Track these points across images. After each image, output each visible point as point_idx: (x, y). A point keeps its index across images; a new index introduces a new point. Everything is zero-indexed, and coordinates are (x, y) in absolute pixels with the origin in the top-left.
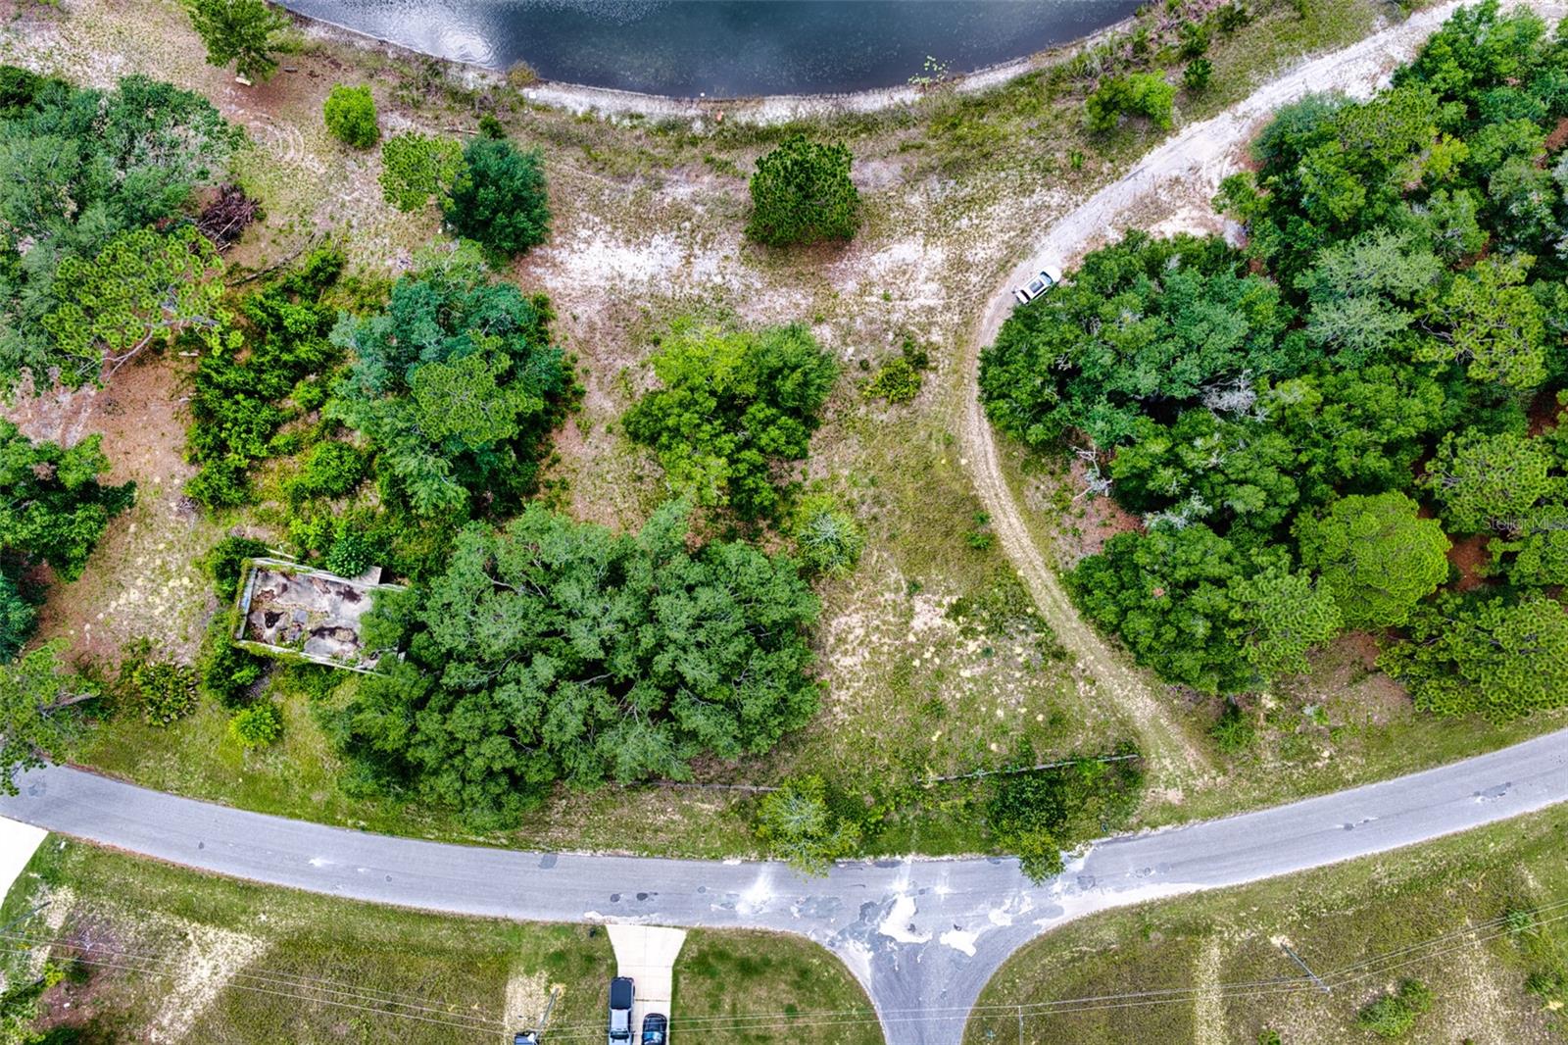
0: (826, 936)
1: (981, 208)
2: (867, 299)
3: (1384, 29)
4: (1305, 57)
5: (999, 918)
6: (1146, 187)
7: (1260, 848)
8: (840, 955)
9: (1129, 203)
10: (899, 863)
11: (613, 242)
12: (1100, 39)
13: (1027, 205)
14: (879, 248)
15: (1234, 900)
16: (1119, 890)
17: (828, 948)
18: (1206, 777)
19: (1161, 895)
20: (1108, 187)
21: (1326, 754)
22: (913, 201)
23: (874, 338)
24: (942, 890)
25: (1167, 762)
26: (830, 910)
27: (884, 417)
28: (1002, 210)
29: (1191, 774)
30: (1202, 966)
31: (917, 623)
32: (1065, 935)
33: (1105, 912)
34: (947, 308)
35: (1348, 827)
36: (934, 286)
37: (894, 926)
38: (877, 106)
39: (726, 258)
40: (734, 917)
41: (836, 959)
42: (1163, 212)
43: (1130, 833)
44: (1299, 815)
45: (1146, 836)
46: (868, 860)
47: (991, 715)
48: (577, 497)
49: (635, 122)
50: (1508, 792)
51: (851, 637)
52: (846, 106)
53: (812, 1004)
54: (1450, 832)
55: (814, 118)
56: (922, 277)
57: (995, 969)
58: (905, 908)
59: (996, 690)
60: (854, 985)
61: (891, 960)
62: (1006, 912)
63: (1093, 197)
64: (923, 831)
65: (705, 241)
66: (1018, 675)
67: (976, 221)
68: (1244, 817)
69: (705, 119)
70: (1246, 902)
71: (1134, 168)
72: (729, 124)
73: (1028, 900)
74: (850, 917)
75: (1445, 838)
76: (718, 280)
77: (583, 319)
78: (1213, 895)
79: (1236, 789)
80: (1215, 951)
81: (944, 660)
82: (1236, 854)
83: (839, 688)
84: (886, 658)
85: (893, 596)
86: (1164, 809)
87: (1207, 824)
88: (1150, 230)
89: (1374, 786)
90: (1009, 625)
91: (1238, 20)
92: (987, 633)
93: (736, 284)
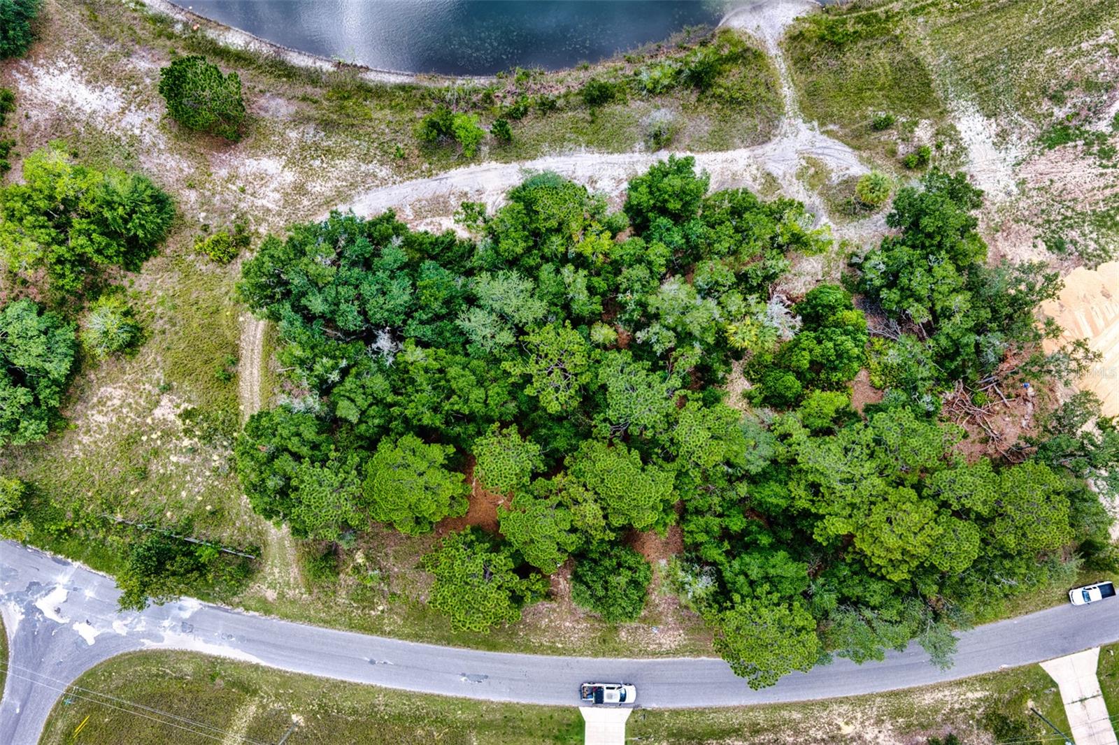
1: (333, 158)
2: (230, 186)
3: (640, 152)
4: (583, 149)
5: (119, 627)
6: (444, 190)
7: (310, 652)
9: (429, 196)
10: (69, 564)
11: (79, 78)
13: (362, 169)
14: (254, 156)
15: (278, 679)
16: (206, 642)
18: (297, 591)
19: (232, 657)
20: (420, 180)
21: (381, 608)
22: (291, 135)
23: (223, 214)
24: (89, 593)
25: (276, 570)
26: (8, 577)
27: (204, 268)
28: (345, 165)
29: (288, 584)
30: (240, 714)
31: (158, 413)
32: (158, 657)
33: (191, 652)
34: (279, 214)
35: (372, 662)
36: (277, 196)
37: (47, 605)
38: (303, 64)
39: (150, 120)
42: (445, 211)
43: (230, 607)
44: (344, 640)
45: (239, 613)
46: (49, 554)
47: (177, 493)
49: (138, 7)
50: (484, 682)
51: (109, 403)
52: (282, 55)
54: (436, 692)
55: (257, 55)
56: (272, 187)
57: (103, 660)
58: (59, 595)
59: (188, 478)
61: (35, 626)
62: (125, 625)
63: (408, 182)
64: (95, 553)
67: (325, 165)
68: (308, 627)
69: (186, 25)
70: (286, 682)
71: (442, 175)
72: (199, 34)
73: (144, 623)
74: (19, 587)
75: (432, 695)
76: (137, 132)
77: (33, 120)
78: (266, 671)
79: (312, 606)
80: (253, 708)
81: (163, 444)
82: (292, 649)
83: (85, 434)
84: (126, 426)
85: (151, 388)
86: (259, 601)
87: (283, 622)
88: (434, 219)
89: (400, 642)
90: (218, 438)
91: (548, 107)
92: (200, 438)
93: (147, 139)
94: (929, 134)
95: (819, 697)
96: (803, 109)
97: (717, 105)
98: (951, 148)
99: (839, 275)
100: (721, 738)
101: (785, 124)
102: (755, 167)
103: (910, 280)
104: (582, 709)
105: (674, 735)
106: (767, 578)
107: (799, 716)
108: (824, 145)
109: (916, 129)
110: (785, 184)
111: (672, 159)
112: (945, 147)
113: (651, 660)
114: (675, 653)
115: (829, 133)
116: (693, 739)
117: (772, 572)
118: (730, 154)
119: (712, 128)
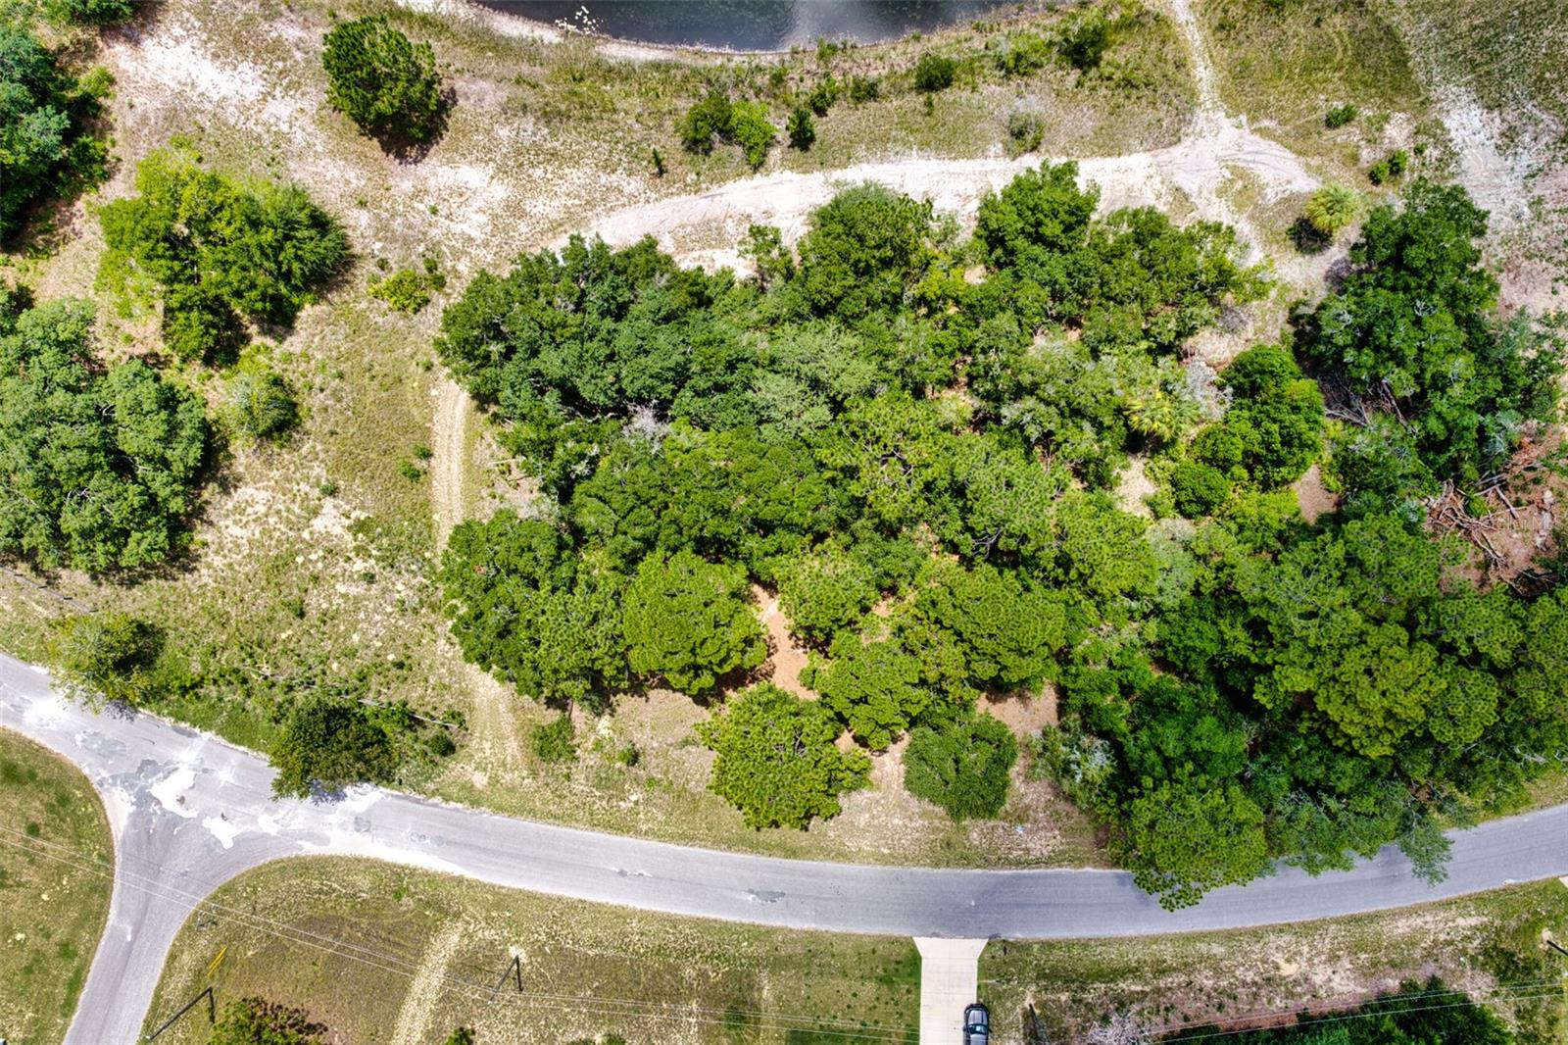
0: (98, 774)
1: (561, 165)
2: (416, 205)
3: (997, 157)
4: (914, 153)
5: (267, 824)
6: (719, 211)
7: (535, 859)
8: (104, 797)
9: (696, 220)
10: (195, 735)
11: (202, 51)
12: (746, 59)
13: (603, 181)
14: (450, 162)
15: (490, 897)
16: (389, 845)
17: (95, 786)
18: (516, 773)
19: (426, 866)
20: (683, 197)
21: (634, 798)
22: (501, 133)
23: (406, 243)
24: (225, 776)
25: (487, 745)
26: (112, 753)
27: (380, 320)
28: (577, 176)
29: (504, 765)
30: (437, 946)
31: (318, 524)
32: (321, 866)
33: (368, 859)
34: (486, 244)
35: (622, 874)
36: (483, 219)
37: (166, 792)
38: (515, 33)
39: (302, 110)
40: (18, 721)
41: (98, 798)
42: (720, 241)
43: (422, 797)
44: (583, 843)
45: (435, 805)
46: (169, 721)
47: (347, 636)
48: (54, 271)
50: (780, 901)
51: (249, 510)
52: (486, 20)
53: (58, 830)
54: (712, 916)
55: (453, 17)
56: (475, 207)
57: (244, 869)
58: (182, 780)
59: (362, 615)
60: (105, 830)
61: (149, 822)
62: (276, 821)
63: (666, 200)
64: (232, 719)
65: (288, 87)
66: (389, 609)
67: (549, 176)
68: (533, 825)
70: (501, 902)
71: (715, 189)
73: (301, 819)
74: (127, 767)
75: (707, 920)
76: (285, 128)
77: (139, 109)
78: (472, 885)
79: (537, 795)
80: (455, 938)
81: (326, 567)
82: (512, 856)
83: (217, 553)
84: (273, 543)
85: (308, 489)
86: (464, 787)
87: (497, 817)
88: (704, 253)
89: (662, 845)
90: (402, 560)
91: (866, 92)
92: (378, 559)
93: (299, 138)
94: (1405, 133)
95: (1250, 925)
96: (1226, 96)
97: (1105, 91)
98: (1436, 153)
99: (1277, 333)
100: (1112, 980)
101: (1200, 118)
102: (1159, 178)
103: (1389, 336)
104: (916, 940)
105: (1045, 976)
106: (1189, 754)
107: (1222, 950)
108: (1256, 148)
109: (1387, 126)
110: (1200, 203)
111: (1044, 166)
112: (1427, 152)
113: (1014, 872)
114: (1049, 861)
115: (1264, 133)
116: (1073, 982)
117: (1196, 746)
118: (1124, 161)
119: (1099, 124)
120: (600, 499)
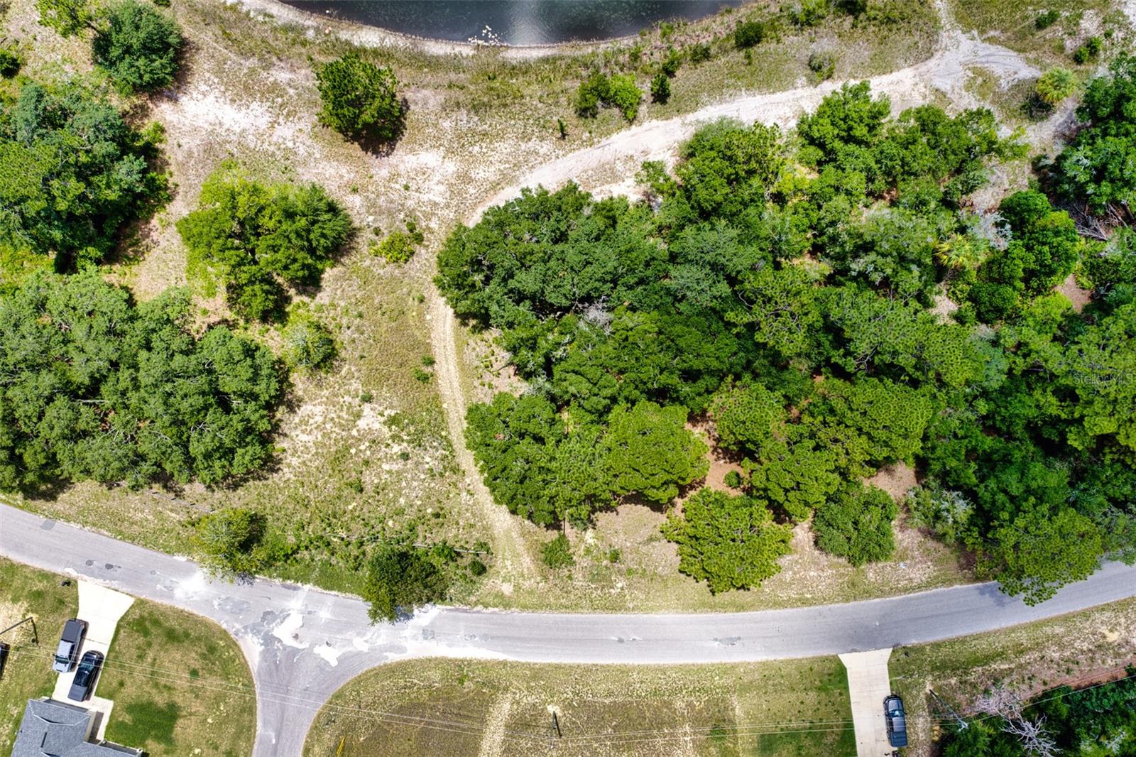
0: (233, 627)
1: (491, 142)
2: (393, 185)
3: (803, 87)
4: (743, 93)
5: (360, 644)
6: (609, 157)
7: (556, 640)
8: (240, 643)
9: (594, 165)
10: (299, 588)
11: (223, 99)
12: (610, 45)
13: (523, 148)
14: (412, 151)
15: (528, 672)
16: (450, 646)
17: (233, 636)
18: (533, 580)
19: (479, 657)
20: (582, 150)
21: (620, 585)
22: (444, 124)
23: (391, 213)
24: (324, 614)
25: (508, 563)
26: (241, 610)
27: (381, 272)
28: (504, 147)
29: (523, 576)
30: (495, 713)
31: (362, 424)
32: (403, 668)
33: (436, 659)
34: (448, 206)
35: (621, 641)
36: (442, 188)
37: (283, 632)
38: (441, 52)
39: (301, 130)
40: (171, 597)
41: (236, 645)
42: (615, 177)
43: (468, 607)
44: (589, 623)
45: (478, 612)
46: (278, 581)
47: (395, 500)
48: (144, 272)
49: (267, 19)
50: (738, 643)
51: (311, 421)
52: (419, 46)
53: (211, 672)
54: (690, 661)
55: (395, 47)
56: (436, 180)
57: (348, 680)
58: (294, 622)
59: (404, 484)
60: (245, 666)
61: (275, 655)
62: (366, 641)
63: (571, 155)
64: (323, 573)
65: (288, 115)
66: (422, 476)
67: (484, 150)
68: (551, 615)
69: (317, 30)
70: (536, 674)
71: (604, 141)
72: (333, 37)
73: (384, 636)
74: (255, 618)
75: (688, 665)
76: (290, 145)
77: (185, 147)
78: (514, 666)
79: (550, 593)
80: (507, 706)
81: (373, 454)
82: (540, 640)
83: (293, 455)
84: (332, 442)
85: (350, 400)
86: (496, 596)
87: (524, 614)
88: (603, 188)
89: (645, 616)
90: (426, 440)
91: (701, 55)
92: (409, 442)
93: (302, 150)
94: (1096, 24)
95: (1080, 608)
96: (960, 19)
97: (871, 29)
98: (1121, 35)
99: (1026, 182)
100: (986, 664)
101: (944, 37)
102: (922, 85)
103: (1121, 170)
104: (842, 657)
105: (938, 668)
106: (1029, 491)
107: (1062, 630)
108: (988, 52)
109: (1081, 21)
110: (955, 97)
111: (844, 88)
112: (1114, 35)
113: (903, 596)
114: (928, 585)
115: (991, 40)
116: (958, 669)
117: (1034, 485)
118: (895, 76)
119: (873, 52)
120: (576, 373)
